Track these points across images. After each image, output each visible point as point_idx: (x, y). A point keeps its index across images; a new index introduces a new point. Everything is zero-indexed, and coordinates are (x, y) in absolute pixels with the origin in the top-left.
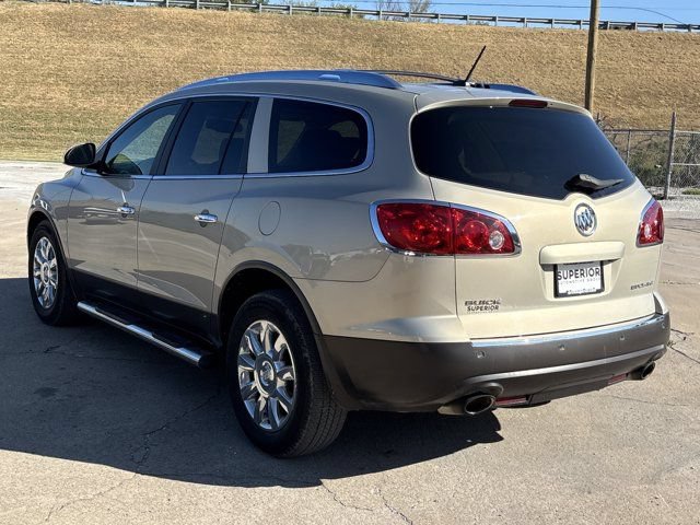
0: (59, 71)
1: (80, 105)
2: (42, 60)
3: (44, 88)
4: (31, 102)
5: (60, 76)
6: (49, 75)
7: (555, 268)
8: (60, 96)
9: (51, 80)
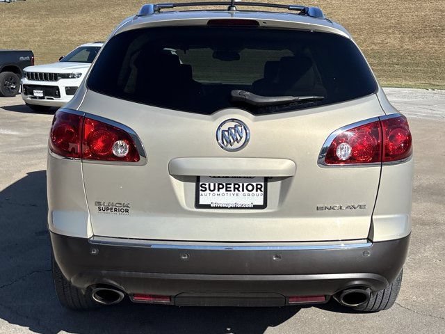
0: (398, 24)
1: (406, 47)
2: (388, 17)
3: (385, 36)
4: (373, 46)
5: (398, 27)
6: (391, 27)
7: (198, 179)
8: (393, 41)
9: (390, 31)
